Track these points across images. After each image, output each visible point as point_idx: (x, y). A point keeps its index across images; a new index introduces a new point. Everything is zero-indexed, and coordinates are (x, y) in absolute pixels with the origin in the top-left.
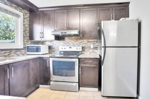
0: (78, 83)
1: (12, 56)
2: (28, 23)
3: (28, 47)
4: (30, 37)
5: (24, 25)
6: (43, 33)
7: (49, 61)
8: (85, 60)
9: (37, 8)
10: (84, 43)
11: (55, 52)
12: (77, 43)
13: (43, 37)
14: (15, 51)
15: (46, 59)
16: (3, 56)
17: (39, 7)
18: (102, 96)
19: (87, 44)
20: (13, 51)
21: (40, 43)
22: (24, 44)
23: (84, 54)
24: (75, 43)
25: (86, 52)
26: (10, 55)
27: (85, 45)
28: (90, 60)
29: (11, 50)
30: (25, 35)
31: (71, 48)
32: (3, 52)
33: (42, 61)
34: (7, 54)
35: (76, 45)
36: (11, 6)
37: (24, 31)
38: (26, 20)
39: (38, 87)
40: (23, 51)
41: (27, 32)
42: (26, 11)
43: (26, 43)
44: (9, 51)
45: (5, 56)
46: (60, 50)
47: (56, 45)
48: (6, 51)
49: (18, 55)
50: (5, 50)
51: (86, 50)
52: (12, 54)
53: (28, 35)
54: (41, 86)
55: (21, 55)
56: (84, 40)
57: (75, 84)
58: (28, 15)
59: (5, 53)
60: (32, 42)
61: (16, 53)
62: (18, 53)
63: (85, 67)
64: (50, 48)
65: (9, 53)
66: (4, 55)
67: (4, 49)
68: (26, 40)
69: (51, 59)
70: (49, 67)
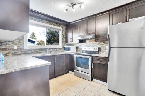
0: (91, 75)
2: (65, 33)
3: (65, 47)
4: (66, 41)
5: (63, 34)
6: (72, 38)
7: (74, 57)
8: (97, 58)
9: (69, 23)
10: (101, 45)
11: (80, 51)
12: (95, 44)
13: (72, 41)
15: (72, 55)
17: (70, 22)
18: (108, 90)
19: (103, 45)
20: (58, 50)
21: (71, 45)
22: (63, 46)
23: (100, 53)
24: (94, 44)
25: (102, 52)
27: (102, 46)
28: (101, 58)
29: (57, 49)
30: (63, 41)
31: (90, 48)
33: (71, 56)
34: (55, 51)
35: (94, 46)
36: (57, 26)
37: (63, 38)
38: (64, 31)
39: (68, 72)
40: (62, 50)
41: (64, 38)
42: (64, 26)
43: (64, 45)
46: (83, 50)
47: (81, 46)
49: (60, 52)
50: (55, 49)
51: (102, 50)
52: (57, 51)
53: (65, 40)
54: (70, 72)
55: (61, 52)
56: (101, 42)
57: (88, 75)
58: (65, 28)
60: (67, 44)
62: (60, 51)
63: (97, 63)
64: (77, 48)
68: (63, 43)
69: (75, 55)
70: (74, 60)
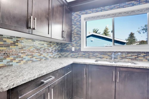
1: (139, 60)
14: (145, 54)
16: (129, 58)
26: (137, 59)
29: (138, 53)
32: (130, 55)
34: (134, 57)
44: (136, 54)
45: (132, 59)
48: (133, 54)
59: (132, 56)
61: (146, 57)
65: (136, 57)
66: (131, 57)
67: (131, 52)
